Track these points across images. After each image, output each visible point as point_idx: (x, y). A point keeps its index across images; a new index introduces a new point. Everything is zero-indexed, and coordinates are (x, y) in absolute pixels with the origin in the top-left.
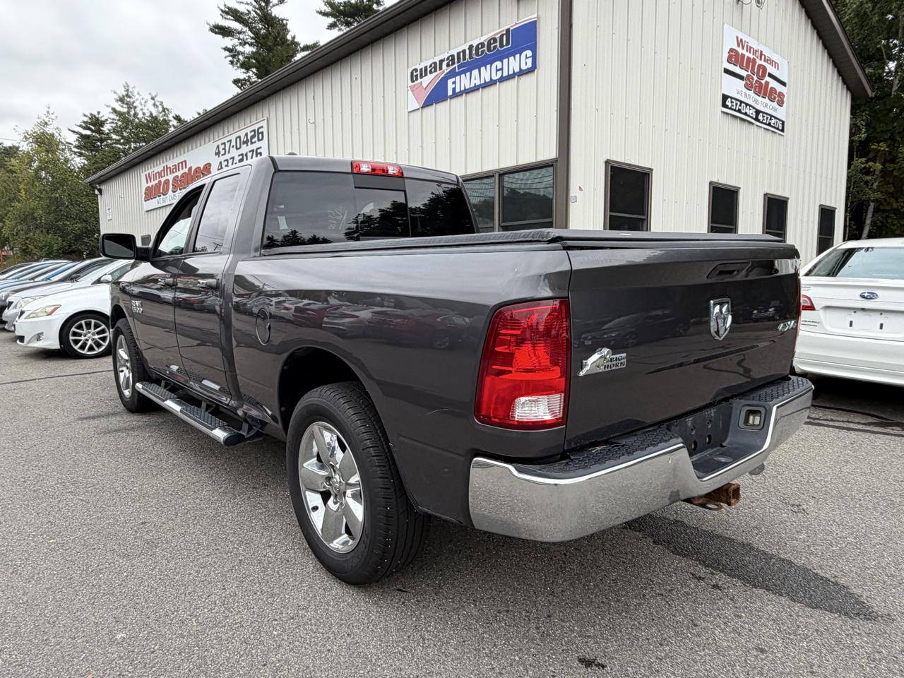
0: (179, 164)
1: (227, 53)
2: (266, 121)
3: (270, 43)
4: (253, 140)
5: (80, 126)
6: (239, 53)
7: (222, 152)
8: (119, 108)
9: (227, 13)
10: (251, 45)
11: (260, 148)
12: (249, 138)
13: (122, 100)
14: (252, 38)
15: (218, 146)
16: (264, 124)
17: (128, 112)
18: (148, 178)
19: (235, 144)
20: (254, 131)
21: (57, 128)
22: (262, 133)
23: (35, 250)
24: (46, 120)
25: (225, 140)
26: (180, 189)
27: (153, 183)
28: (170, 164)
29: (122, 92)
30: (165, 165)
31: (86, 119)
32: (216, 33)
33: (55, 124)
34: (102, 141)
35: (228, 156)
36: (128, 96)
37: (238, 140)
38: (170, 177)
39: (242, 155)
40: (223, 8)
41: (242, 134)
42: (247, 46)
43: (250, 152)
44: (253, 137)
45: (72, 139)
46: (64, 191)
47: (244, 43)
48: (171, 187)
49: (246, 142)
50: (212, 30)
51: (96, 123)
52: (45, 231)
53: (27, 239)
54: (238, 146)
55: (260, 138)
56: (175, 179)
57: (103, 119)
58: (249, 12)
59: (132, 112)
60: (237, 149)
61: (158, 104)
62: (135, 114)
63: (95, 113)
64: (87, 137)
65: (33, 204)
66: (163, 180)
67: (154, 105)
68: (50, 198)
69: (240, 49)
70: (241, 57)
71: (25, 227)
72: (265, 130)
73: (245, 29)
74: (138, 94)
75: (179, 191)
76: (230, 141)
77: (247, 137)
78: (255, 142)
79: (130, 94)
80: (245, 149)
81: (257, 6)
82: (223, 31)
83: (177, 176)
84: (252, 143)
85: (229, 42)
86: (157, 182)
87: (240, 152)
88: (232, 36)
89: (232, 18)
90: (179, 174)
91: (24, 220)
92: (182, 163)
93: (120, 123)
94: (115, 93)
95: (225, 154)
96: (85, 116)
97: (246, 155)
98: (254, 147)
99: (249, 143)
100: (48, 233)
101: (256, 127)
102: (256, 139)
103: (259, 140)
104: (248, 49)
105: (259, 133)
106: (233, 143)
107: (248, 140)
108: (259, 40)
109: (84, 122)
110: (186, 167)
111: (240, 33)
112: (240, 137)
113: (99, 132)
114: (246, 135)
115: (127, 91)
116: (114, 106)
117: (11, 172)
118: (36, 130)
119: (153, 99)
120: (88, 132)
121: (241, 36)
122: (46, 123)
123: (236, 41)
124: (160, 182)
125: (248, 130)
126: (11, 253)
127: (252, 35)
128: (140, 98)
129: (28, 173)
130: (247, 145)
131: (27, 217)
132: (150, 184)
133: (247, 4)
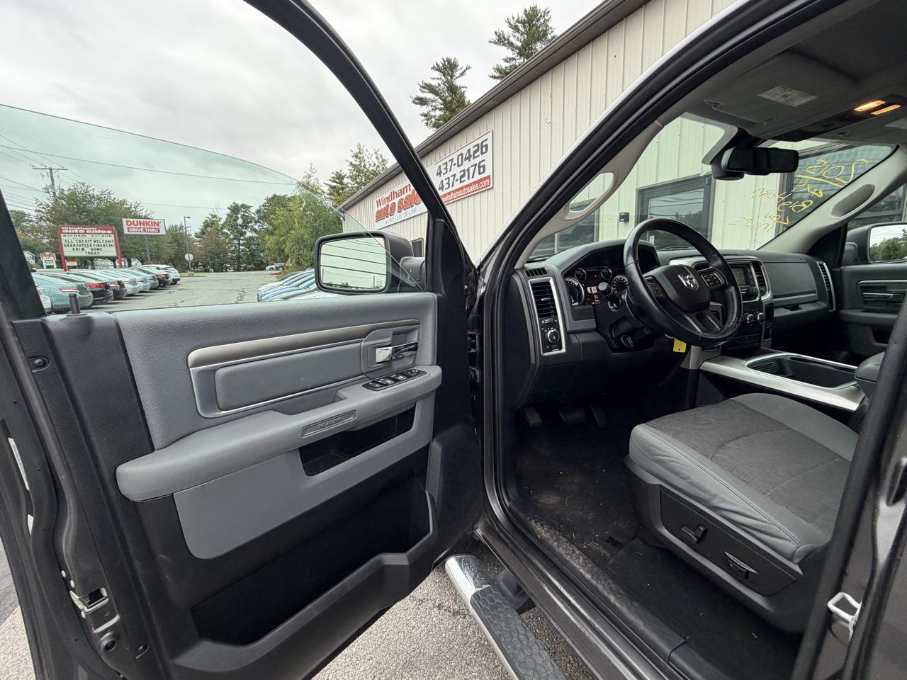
0: (403, 188)
1: (424, 118)
2: (491, 133)
3: (454, 106)
4: (476, 155)
5: (331, 180)
6: (432, 117)
7: (444, 171)
8: (354, 162)
9: (424, 88)
10: (440, 109)
11: (484, 160)
12: (472, 153)
13: (356, 156)
14: (441, 104)
15: (440, 167)
16: (489, 136)
17: (360, 165)
18: (379, 203)
19: (456, 162)
20: (478, 145)
21: (317, 179)
22: (486, 146)
23: (304, 263)
24: (310, 173)
25: (447, 160)
26: (405, 210)
27: (383, 207)
28: (396, 190)
29: (356, 151)
30: (392, 191)
31: (333, 175)
32: (416, 103)
33: (315, 176)
34: (343, 189)
35: (449, 174)
36: (360, 153)
37: (460, 157)
38: (396, 201)
39: (464, 171)
40: (421, 84)
41: (464, 152)
42: (437, 110)
43: (472, 166)
44: (475, 152)
45: (326, 189)
46: (320, 222)
47: (435, 109)
48: (397, 208)
49: (468, 158)
50: (414, 102)
51: (339, 177)
52: (310, 249)
53: (299, 255)
54: (460, 163)
55: (484, 150)
56: (400, 202)
57: (343, 175)
58: (439, 85)
59: (362, 165)
60: (459, 166)
61: (379, 156)
62: (365, 166)
63: (339, 171)
64: (334, 187)
65: (303, 231)
66: (390, 203)
67: (377, 158)
68: (313, 227)
69: (432, 113)
70: (433, 120)
71: (298, 247)
72: (489, 143)
73: (437, 98)
74: (366, 150)
75: (403, 211)
76: (452, 160)
77: (469, 153)
78: (478, 156)
79: (361, 152)
80: (467, 165)
81: (445, 80)
82: (422, 102)
83: (402, 199)
84: (474, 158)
85: (425, 109)
86: (385, 205)
87: (461, 168)
88: (427, 104)
89: (428, 91)
90: (404, 196)
91: (298, 242)
92: (406, 187)
93: (355, 172)
94: (352, 151)
95: (446, 172)
96: (333, 173)
97: (468, 170)
98: (477, 161)
99: (471, 159)
100: (311, 250)
101: (479, 142)
102: (479, 153)
103: (482, 153)
104: (438, 113)
105: (482, 147)
106: (455, 161)
107: (470, 156)
108: (447, 106)
109: (333, 178)
110: (410, 190)
111: (433, 101)
112: (462, 154)
113: (341, 183)
114: (469, 151)
115: (360, 149)
116: (351, 161)
117: (290, 211)
118: (304, 181)
119: (376, 153)
120: (335, 184)
121: (434, 104)
122: (310, 176)
123: (430, 108)
124: (388, 205)
125: (471, 146)
126: (291, 264)
127: (441, 102)
128: (367, 154)
129: (300, 211)
130: (470, 161)
131: (299, 241)
132: (380, 208)
133: (438, 79)
